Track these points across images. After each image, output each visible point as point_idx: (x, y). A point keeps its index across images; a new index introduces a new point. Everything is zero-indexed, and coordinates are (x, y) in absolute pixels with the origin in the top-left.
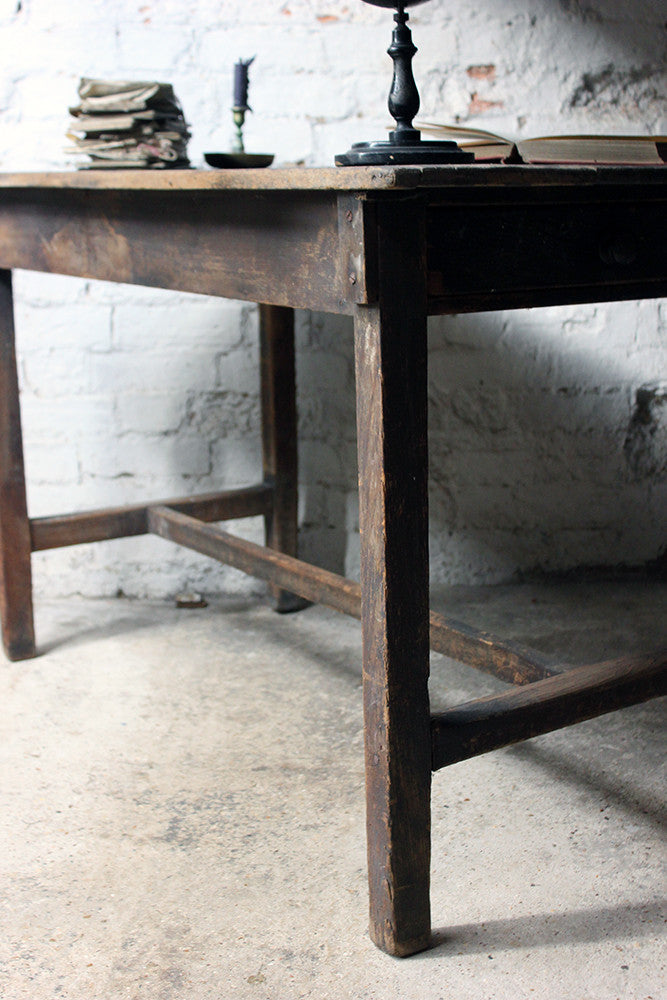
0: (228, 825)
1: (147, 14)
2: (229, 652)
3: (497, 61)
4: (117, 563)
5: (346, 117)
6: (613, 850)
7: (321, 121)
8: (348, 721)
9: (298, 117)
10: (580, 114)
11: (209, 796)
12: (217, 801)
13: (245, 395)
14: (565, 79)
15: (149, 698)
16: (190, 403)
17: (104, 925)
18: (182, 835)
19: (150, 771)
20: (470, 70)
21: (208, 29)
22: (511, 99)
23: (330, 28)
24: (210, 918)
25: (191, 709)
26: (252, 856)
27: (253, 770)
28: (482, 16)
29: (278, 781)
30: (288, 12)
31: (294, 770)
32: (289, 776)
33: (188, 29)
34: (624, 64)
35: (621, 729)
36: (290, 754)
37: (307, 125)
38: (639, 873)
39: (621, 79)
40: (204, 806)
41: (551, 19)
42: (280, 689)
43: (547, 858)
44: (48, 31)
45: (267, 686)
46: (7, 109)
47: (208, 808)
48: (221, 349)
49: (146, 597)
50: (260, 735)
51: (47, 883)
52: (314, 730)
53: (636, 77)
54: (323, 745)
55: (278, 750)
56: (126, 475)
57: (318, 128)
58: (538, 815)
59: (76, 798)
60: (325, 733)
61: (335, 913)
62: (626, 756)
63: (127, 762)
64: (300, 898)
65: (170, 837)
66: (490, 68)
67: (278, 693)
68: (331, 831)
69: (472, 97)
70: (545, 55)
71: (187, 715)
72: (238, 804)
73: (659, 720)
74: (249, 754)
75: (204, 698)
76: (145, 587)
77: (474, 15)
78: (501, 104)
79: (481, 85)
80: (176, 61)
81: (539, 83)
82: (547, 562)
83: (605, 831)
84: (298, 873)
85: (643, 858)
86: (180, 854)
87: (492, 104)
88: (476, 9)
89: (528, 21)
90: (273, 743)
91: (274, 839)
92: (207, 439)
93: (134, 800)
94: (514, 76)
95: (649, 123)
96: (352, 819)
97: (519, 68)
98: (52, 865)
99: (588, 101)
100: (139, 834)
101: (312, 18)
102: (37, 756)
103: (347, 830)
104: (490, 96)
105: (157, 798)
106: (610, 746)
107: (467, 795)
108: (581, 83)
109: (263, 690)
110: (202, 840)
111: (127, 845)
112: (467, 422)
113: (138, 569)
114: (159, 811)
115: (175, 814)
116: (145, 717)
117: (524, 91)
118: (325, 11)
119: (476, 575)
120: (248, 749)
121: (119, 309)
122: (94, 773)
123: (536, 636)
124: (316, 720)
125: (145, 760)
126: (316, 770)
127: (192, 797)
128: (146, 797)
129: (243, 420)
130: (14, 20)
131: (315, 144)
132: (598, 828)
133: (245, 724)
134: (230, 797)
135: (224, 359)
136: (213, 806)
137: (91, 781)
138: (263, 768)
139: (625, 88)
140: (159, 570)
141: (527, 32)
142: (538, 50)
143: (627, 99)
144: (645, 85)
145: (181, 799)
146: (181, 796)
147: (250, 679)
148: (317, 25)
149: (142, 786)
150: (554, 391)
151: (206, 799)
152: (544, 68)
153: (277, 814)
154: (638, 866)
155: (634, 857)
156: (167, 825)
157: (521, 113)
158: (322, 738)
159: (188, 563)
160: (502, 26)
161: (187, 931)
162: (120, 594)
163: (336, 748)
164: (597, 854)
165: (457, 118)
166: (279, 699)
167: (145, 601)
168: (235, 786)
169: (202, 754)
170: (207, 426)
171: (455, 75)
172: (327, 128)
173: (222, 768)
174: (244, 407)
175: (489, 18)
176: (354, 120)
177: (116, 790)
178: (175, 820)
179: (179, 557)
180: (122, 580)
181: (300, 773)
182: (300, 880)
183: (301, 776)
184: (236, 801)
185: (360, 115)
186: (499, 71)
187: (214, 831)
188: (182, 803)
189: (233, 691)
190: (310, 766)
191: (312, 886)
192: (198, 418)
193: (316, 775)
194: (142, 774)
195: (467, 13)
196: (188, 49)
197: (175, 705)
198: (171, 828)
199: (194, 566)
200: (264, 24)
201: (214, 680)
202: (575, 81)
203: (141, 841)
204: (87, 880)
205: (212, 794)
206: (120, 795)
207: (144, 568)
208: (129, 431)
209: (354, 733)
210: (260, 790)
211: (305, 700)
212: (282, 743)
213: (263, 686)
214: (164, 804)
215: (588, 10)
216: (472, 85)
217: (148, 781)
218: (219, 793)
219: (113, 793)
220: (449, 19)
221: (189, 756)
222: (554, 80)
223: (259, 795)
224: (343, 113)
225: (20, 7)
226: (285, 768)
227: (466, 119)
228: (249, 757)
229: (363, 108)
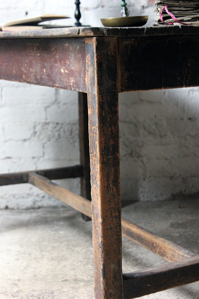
2: (52, 231)
4: (6, 194)
5: (97, 8)
7: (87, 9)
11: (43, 293)
12: (47, 295)
13: (58, 124)
15: (19, 251)
16: (35, 127)
19: (19, 283)
25: (36, 256)
27: (62, 281)
29: (72, 286)
31: (79, 281)
32: (77, 283)
36: (77, 274)
40: (41, 297)
42: (74, 246)
45: (68, 245)
48: (47, 105)
49: (18, 208)
50: (65, 266)
52: (88, 264)
54: (91, 270)
55: (72, 272)
56: (9, 158)
57: (85, 12)
63: (9, 279)
67: (73, 248)
71: (35, 258)
72: (56, 296)
74: (60, 274)
75: (42, 251)
76: (17, 204)
82: (185, 191)
90: (71, 270)
92: (42, 142)
93: (12, 295)
105: (21, 294)
109: (67, 247)
112: (150, 133)
113: (14, 197)
116: (17, 260)
119: (155, 196)
120: (60, 272)
121: (4, 89)
123: (180, 222)
124: (88, 259)
125: (17, 278)
126: (88, 281)
127: (37, 293)
128: (17, 294)
129: (57, 134)
133: (59, 261)
134: (52, 293)
135: (48, 109)
138: (66, 280)
140: (23, 197)
145: (32, 295)
146: (32, 293)
147: (61, 243)
149: (16, 289)
150: (186, 119)
151: (42, 294)
159: (35, 194)
162: (7, 208)
166: (73, 251)
167: (18, 211)
168: (55, 288)
169: (41, 275)
170: (42, 137)
172: (89, 12)
173: (49, 281)
174: (58, 128)
176: (100, 9)
177: (4, 291)
179: (32, 192)
180: (7, 202)
181: (82, 282)
183: (82, 283)
184: (55, 294)
185: (103, 7)
188: (32, 296)
189: (54, 247)
190: (86, 279)
192: (38, 133)
193: (88, 283)
194: (15, 284)
197: (30, 254)
199: (38, 195)
201: (46, 243)
205: (44, 292)
206: (6, 293)
207: (17, 196)
208: (10, 139)
210: (65, 290)
211: (84, 251)
212: (74, 269)
213: (66, 245)
214: (24, 297)
217: (18, 287)
218: (48, 291)
219: (3, 293)
221: (35, 276)
223: (65, 292)
224: (95, 6)
226: (75, 280)
227: (147, 7)
228: (60, 276)
229: (105, 3)
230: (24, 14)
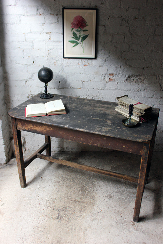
0: (66, 215)
1: (55, 64)
3: (114, 73)
5: (88, 81)
6: (122, 225)
7: (84, 82)
8: (85, 188)
9: (80, 81)
10: (127, 82)
14: (125, 76)
15: (55, 181)
17: (49, 239)
18: (60, 217)
20: (109, 74)
21: (65, 66)
22: (116, 79)
23: (86, 67)
24: (63, 239)
26: (70, 223)
27: (70, 201)
28: (112, 66)
29: (74, 204)
30: (79, 64)
32: (75, 203)
33: (62, 66)
34: (135, 75)
35: (126, 193)
36: (76, 197)
37: (82, 82)
38: (125, 230)
39: (135, 76)
41: (124, 66)
42: (75, 179)
43: (112, 226)
44: (38, 66)
46: (32, 78)
47: (64, 211)
50: (71, 192)
51: (40, 229)
53: (137, 76)
54: (81, 195)
55: (74, 195)
57: (83, 83)
58: (112, 215)
59: (44, 207)
60: (81, 192)
61: (81, 238)
62: (126, 200)
63: (52, 198)
64: (76, 234)
65: (58, 218)
66: (113, 74)
68: (81, 217)
69: (109, 79)
70: (122, 72)
71: (61, 185)
72: (68, 210)
73: (131, 191)
75: (63, 181)
77: (110, 65)
78: (114, 80)
79: (111, 77)
80: (60, 72)
81: (121, 77)
83: (121, 220)
84: (76, 228)
85: (126, 226)
86: (60, 222)
87: (113, 80)
88: (111, 65)
89: (120, 67)
91: (73, 219)
93: (53, 208)
94: (117, 75)
95: (139, 84)
96: (84, 215)
97: (117, 74)
98: (41, 225)
99: (129, 79)
100: (53, 217)
101: (83, 65)
102: (39, 196)
103: (83, 217)
104: (112, 79)
105: (56, 208)
106: (124, 198)
107: (101, 210)
108: (128, 77)
110: (63, 219)
111: (52, 220)
114: (57, 211)
115: (59, 212)
116: (54, 186)
117: (118, 78)
118: (85, 64)
120: (69, 195)
122: (47, 201)
125: (54, 198)
127: (61, 208)
130: (32, 64)
131: (83, 85)
132: (120, 219)
133: (69, 188)
134: (67, 208)
136: (64, 210)
137: (47, 203)
138: (72, 201)
139: (135, 78)
141: (120, 69)
142: (121, 72)
143: (135, 79)
144: (139, 77)
147: (70, 176)
148: (84, 66)
149: (54, 205)
152: (122, 74)
153: (74, 213)
154: (125, 229)
155: (124, 226)
156: (58, 215)
157: (117, 81)
158: (81, 193)
160: (115, 67)
161: (60, 241)
163: (83, 196)
164: (119, 225)
165: (107, 82)
166: (75, 182)
168: (68, 205)
169: (63, 196)
171: (107, 75)
172: (85, 83)
173: (66, 200)
175: (113, 66)
176: (89, 81)
178: (59, 214)
182: (76, 230)
183: (77, 203)
185: (90, 81)
186: (114, 75)
187: (64, 217)
188: (60, 209)
189: (68, 179)
190: (79, 200)
191: (78, 231)
193: (80, 203)
194: (54, 201)
195: (109, 65)
196: (62, 69)
197: (59, 183)
198: (58, 216)
200: (75, 66)
201: (65, 176)
202: (127, 77)
203: (54, 219)
204: (46, 229)
205: (64, 207)
206: (51, 207)
209: (85, 192)
210: (71, 206)
211: (79, 182)
213: (72, 178)
215: (130, 65)
216: (109, 77)
217: (55, 203)
220: (106, 66)
221: (61, 197)
222: (123, 76)
223: (71, 208)
225: (34, 62)
226: (75, 201)
227: (108, 82)
228: (70, 198)
229: (91, 80)
230: (59, 82)
